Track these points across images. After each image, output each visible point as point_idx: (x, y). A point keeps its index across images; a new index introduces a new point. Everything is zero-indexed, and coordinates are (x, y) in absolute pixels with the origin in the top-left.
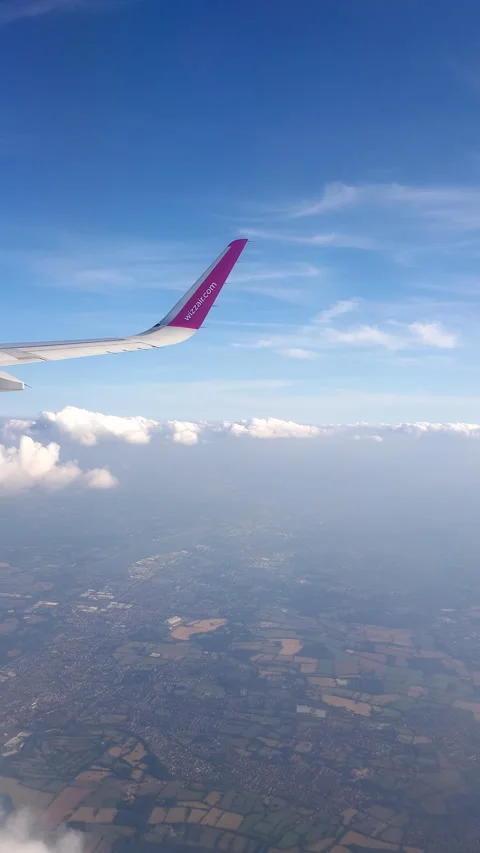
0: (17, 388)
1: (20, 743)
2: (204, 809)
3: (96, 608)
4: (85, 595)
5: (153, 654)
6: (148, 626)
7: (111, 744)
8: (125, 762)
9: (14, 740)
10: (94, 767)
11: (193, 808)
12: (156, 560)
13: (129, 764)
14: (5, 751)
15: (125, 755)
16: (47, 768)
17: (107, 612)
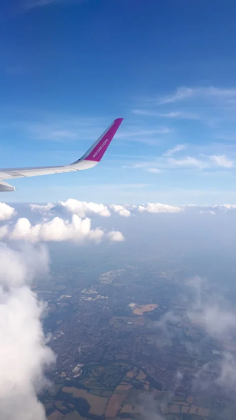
0: (12, 190)
1: (80, 370)
2: (188, 406)
3: (91, 299)
4: (83, 292)
5: (129, 323)
6: (120, 308)
7: (126, 371)
8: (137, 380)
9: (76, 369)
10: (122, 383)
11: (182, 405)
12: (110, 274)
13: (140, 381)
14: (75, 375)
15: (136, 376)
16: (99, 383)
17: (97, 301)
